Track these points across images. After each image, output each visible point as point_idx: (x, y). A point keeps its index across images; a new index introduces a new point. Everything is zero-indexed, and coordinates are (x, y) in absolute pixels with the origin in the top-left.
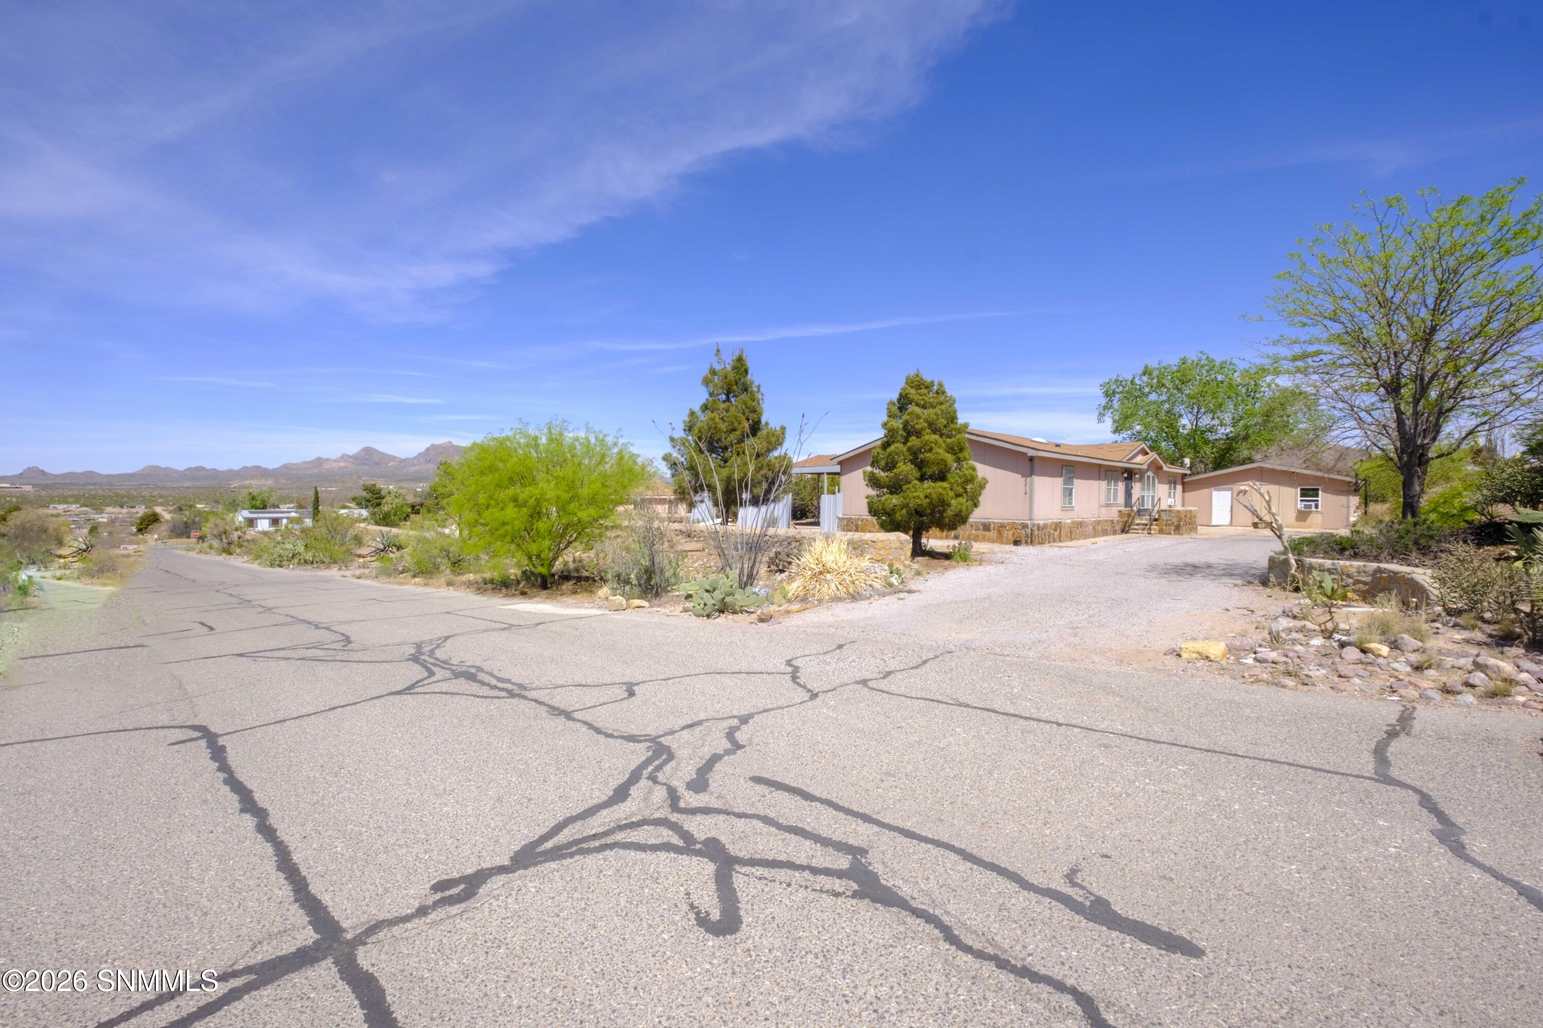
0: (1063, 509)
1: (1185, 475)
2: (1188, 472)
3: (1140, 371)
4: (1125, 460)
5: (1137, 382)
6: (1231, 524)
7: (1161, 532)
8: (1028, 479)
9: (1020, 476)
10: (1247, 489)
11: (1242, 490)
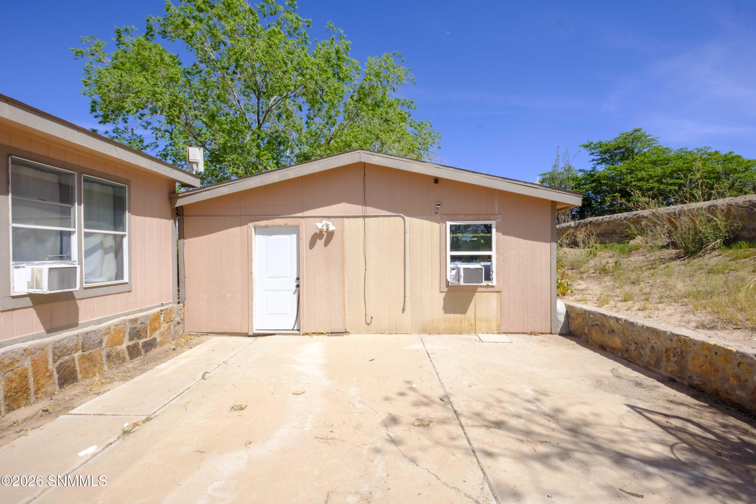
6: (298, 330)
10: (332, 228)
11: (321, 231)
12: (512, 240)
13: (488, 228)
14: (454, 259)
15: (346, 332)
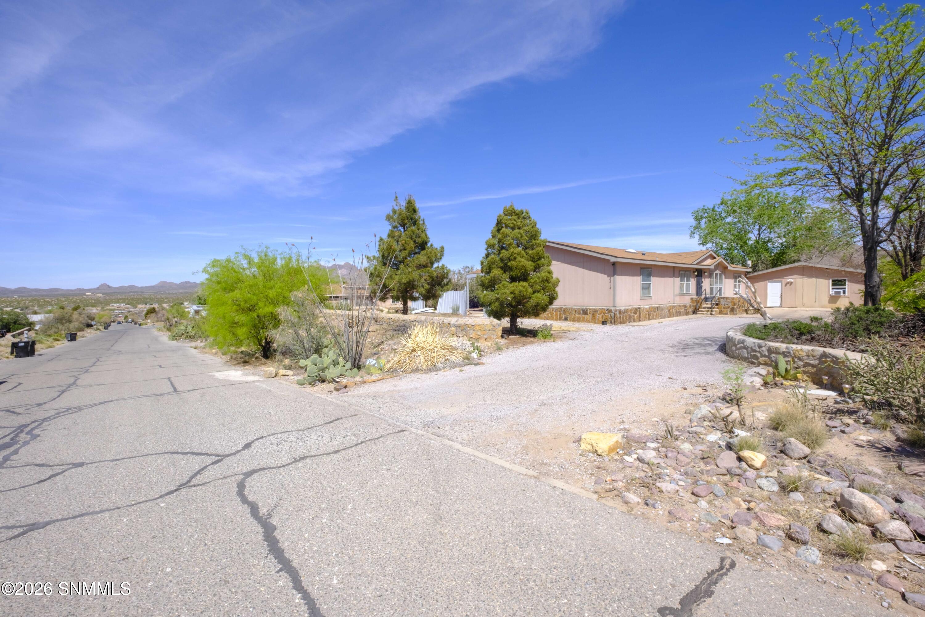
0: (642, 298)
1: (749, 273)
2: (750, 270)
3: (719, 202)
4: (695, 263)
5: (716, 209)
6: (781, 306)
7: (721, 313)
8: (612, 278)
9: (606, 276)
10: (792, 281)
11: (789, 282)
12: (853, 284)
13: (845, 280)
14: (833, 289)
15: (796, 307)
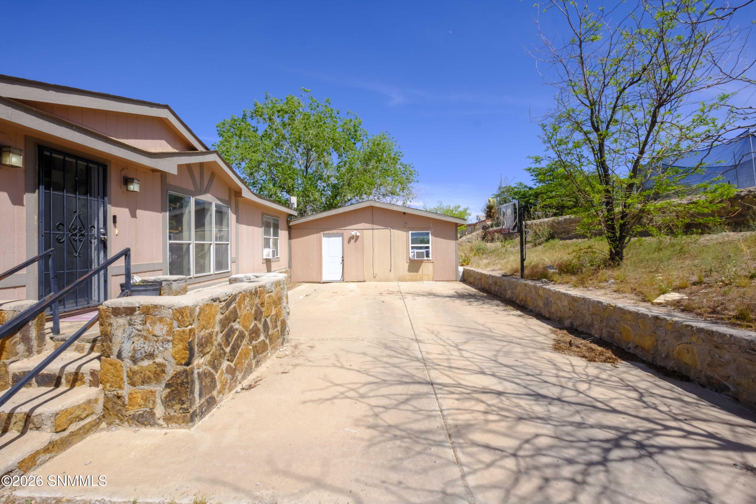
1: (290, 216)
2: (295, 213)
6: (343, 280)
10: (358, 234)
11: (353, 236)
12: (438, 239)
13: (428, 234)
14: (413, 248)
15: (364, 281)
